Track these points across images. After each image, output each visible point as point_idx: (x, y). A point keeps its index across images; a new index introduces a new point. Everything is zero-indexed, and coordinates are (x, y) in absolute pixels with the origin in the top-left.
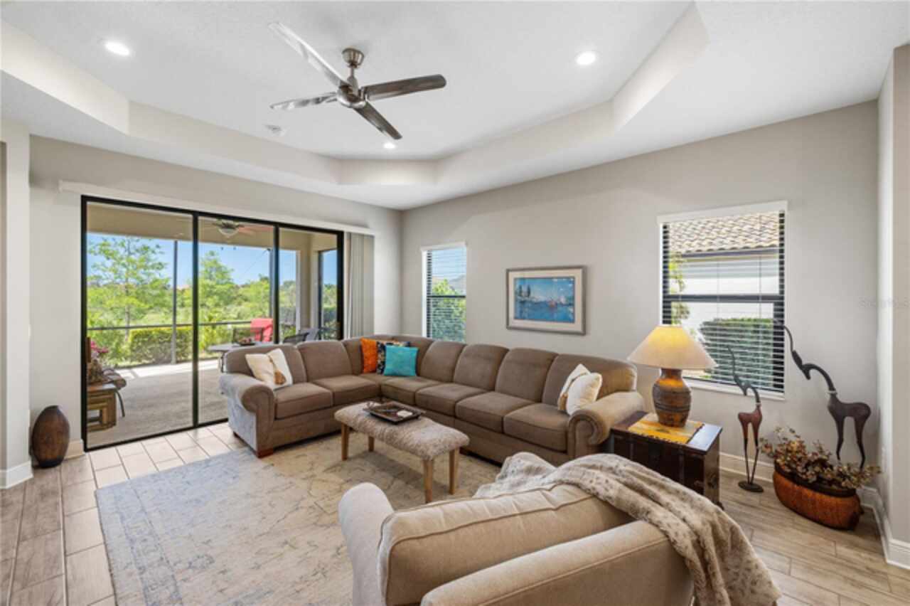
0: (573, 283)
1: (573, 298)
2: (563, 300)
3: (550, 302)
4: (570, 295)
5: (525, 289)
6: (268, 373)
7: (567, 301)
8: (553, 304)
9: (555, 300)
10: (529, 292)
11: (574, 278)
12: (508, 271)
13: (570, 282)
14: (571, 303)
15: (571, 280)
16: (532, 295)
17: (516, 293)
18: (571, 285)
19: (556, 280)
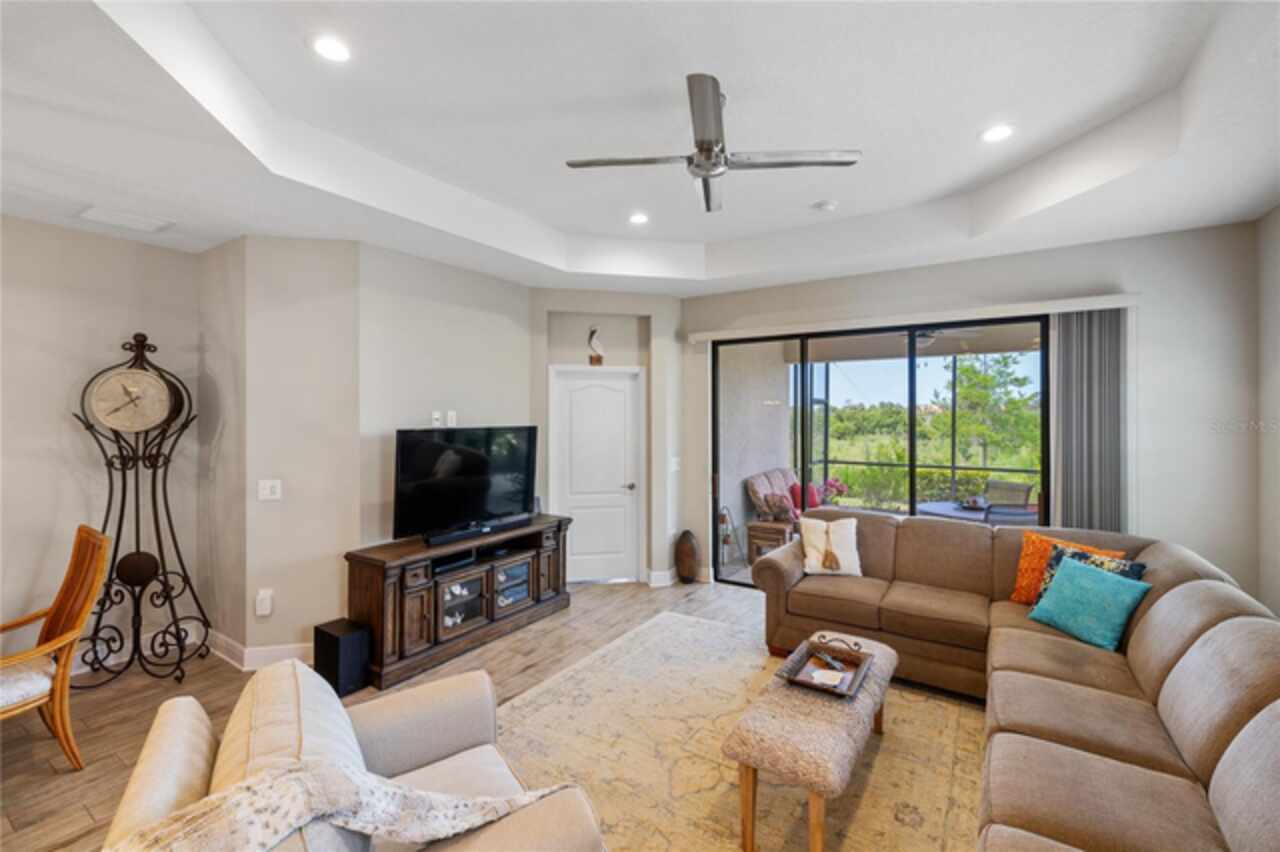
6: (815, 547)
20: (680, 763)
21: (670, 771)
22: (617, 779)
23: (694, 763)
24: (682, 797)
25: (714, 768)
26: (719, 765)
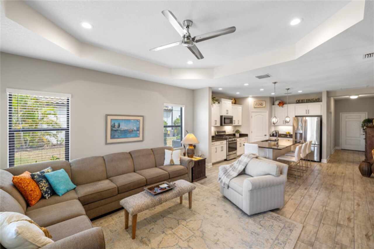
0: (139, 122)
1: (139, 128)
2: (135, 129)
3: (129, 130)
4: (138, 126)
5: (117, 124)
7: (136, 129)
8: (131, 130)
9: (132, 129)
10: (119, 126)
11: (140, 120)
12: (107, 115)
13: (138, 122)
14: (138, 130)
15: (138, 121)
16: (121, 127)
17: (111, 126)
18: (138, 123)
19: (132, 121)
20: (197, 229)
21: (201, 227)
22: (217, 227)
23: (193, 228)
24: (200, 220)
25: (188, 225)
26: (185, 226)
